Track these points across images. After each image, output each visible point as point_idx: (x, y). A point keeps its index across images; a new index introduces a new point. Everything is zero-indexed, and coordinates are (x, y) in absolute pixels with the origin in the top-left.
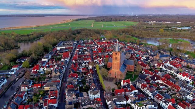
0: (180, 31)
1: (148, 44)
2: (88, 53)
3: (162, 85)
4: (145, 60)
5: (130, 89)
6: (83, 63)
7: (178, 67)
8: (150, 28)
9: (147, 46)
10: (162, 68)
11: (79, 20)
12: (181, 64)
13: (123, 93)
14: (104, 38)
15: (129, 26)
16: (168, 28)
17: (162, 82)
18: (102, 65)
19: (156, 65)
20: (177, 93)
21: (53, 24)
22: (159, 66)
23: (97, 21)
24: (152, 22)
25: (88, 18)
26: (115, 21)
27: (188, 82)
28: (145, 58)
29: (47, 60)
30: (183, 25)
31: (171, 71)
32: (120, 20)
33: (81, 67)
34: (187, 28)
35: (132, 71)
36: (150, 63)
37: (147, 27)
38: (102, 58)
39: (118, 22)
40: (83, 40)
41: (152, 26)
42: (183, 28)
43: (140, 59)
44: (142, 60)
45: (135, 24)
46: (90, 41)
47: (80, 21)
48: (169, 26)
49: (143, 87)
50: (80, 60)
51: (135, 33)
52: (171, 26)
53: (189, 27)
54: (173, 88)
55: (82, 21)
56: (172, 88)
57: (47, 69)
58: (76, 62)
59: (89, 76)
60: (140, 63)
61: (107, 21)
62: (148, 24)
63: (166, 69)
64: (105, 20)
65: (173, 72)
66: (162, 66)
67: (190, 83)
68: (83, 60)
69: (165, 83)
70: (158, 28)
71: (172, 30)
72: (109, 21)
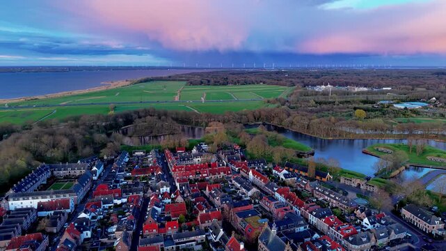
0: (404, 113)
1: (342, 171)
8: (325, 103)
9: (342, 181)
11: (146, 81)
14: (199, 146)
15: (271, 99)
16: (370, 106)
23: (191, 84)
24: (323, 87)
25: (170, 77)
26: (235, 84)
30: (403, 97)
32: (245, 83)
34: (417, 106)
37: (316, 103)
39: (244, 86)
40: (130, 155)
41: (330, 100)
45: (283, 92)
47: (148, 85)
48: (371, 98)
51: (292, 123)
52: (374, 97)
53: (419, 100)
55: (154, 83)
61: (216, 83)
62: (317, 93)
64: (212, 81)
70: (345, 105)
71: (383, 111)
72: (220, 85)
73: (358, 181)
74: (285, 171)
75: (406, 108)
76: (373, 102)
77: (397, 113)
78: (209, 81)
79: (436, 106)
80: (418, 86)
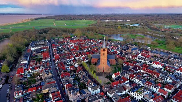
0: (133, 27)
1: (115, 40)
2: (67, 52)
3: (143, 73)
4: (120, 54)
5: (123, 80)
6: (69, 62)
7: (148, 57)
8: (109, 25)
9: (115, 42)
10: (137, 59)
11: (37, 19)
12: (148, 55)
13: (119, 85)
14: (74, 37)
15: (90, 24)
16: (123, 26)
17: (143, 71)
18: (86, 62)
19: (131, 57)
20: (158, 78)
21: (11, 23)
22: (134, 58)
23: (57, 20)
24: (107, 20)
25: (46, 17)
26: (75, 20)
27: (161, 69)
28: (119, 52)
29: (27, 62)
30: (133, 23)
31: (145, 61)
32: (79, 19)
33: (67, 66)
34: (137, 25)
35: (114, 64)
36: (125, 56)
37: (106, 25)
38: (83, 56)
39: (79, 21)
40: (54, 39)
41: (110, 24)
42: (134, 25)
43: (116, 54)
44: (118, 54)
45: (94, 22)
46: (61, 40)
47: (39, 20)
48: (123, 23)
49: (131, 77)
50: (64, 59)
51: (99, 31)
52: (124, 23)
53: (138, 24)
54: (154, 75)
55: (41, 20)
56: (152, 75)
57: (32, 71)
58: (60, 61)
59: (81, 73)
60: (118, 56)
61: (67, 20)
62: (105, 22)
63: (140, 60)
64: (65, 19)
65: (146, 62)
66: (137, 58)
67: (163, 69)
68: (66, 59)
69: (146, 72)
70: (115, 26)
71: (126, 27)
72: (69, 20)
73: (118, 41)
74: (100, 40)
75: (133, 26)
76: (124, 25)
77: (131, 27)
78: (64, 19)
79: (142, 25)
80: (138, 19)
